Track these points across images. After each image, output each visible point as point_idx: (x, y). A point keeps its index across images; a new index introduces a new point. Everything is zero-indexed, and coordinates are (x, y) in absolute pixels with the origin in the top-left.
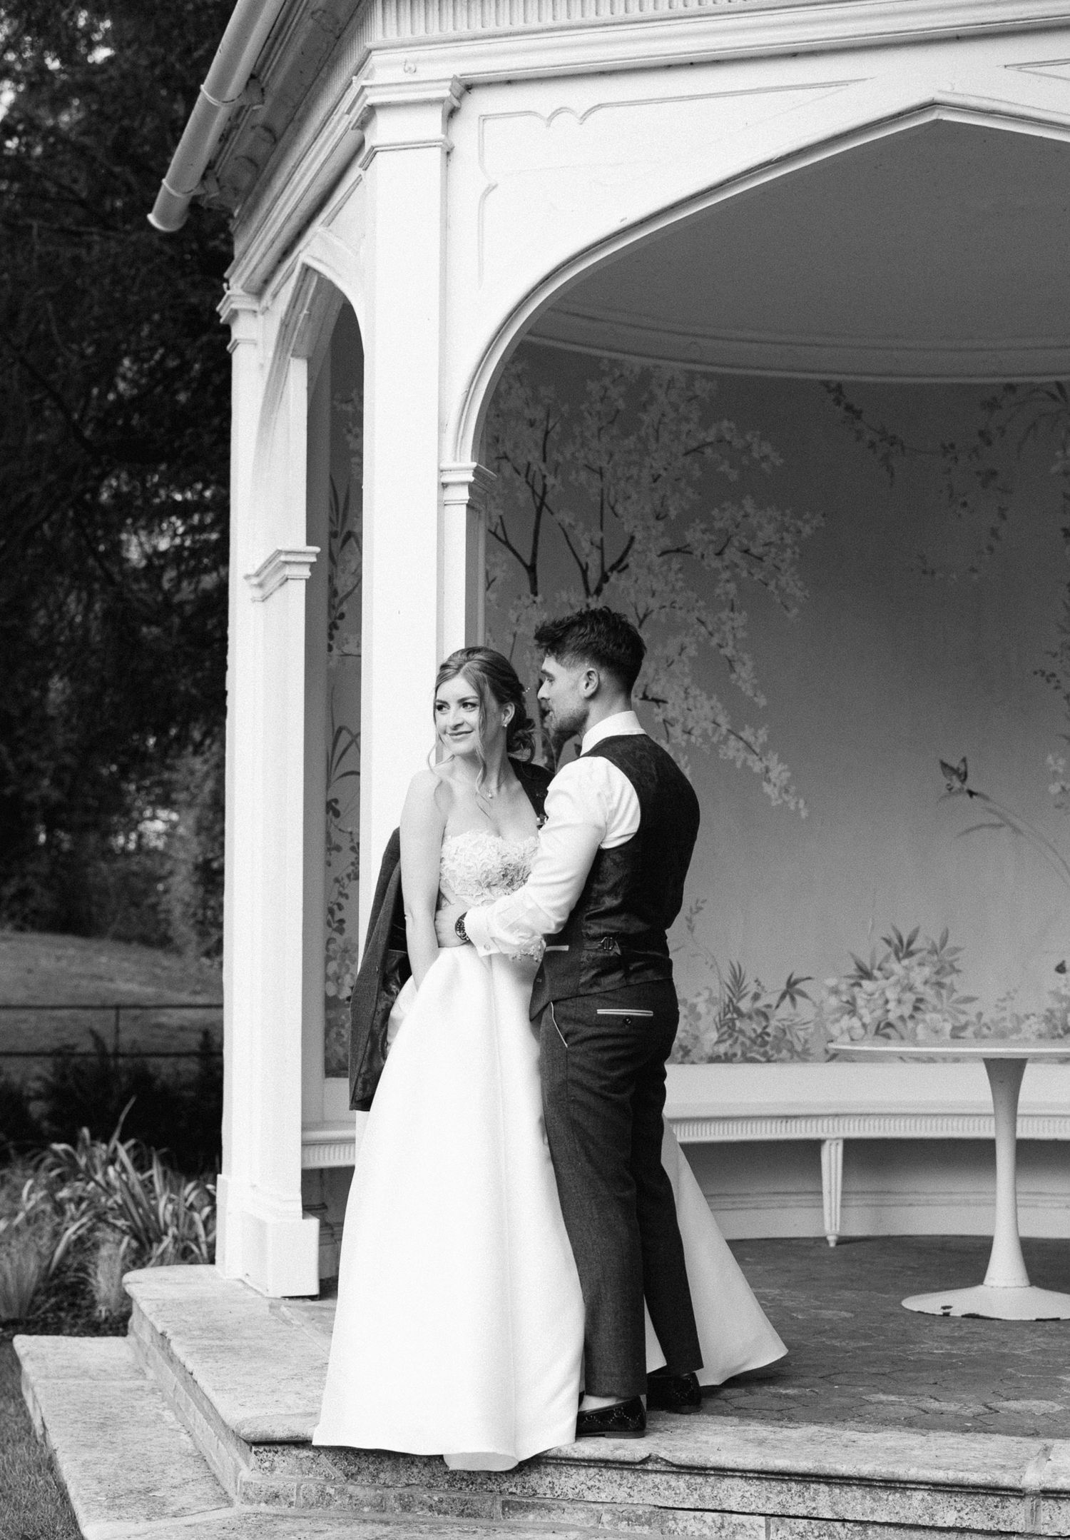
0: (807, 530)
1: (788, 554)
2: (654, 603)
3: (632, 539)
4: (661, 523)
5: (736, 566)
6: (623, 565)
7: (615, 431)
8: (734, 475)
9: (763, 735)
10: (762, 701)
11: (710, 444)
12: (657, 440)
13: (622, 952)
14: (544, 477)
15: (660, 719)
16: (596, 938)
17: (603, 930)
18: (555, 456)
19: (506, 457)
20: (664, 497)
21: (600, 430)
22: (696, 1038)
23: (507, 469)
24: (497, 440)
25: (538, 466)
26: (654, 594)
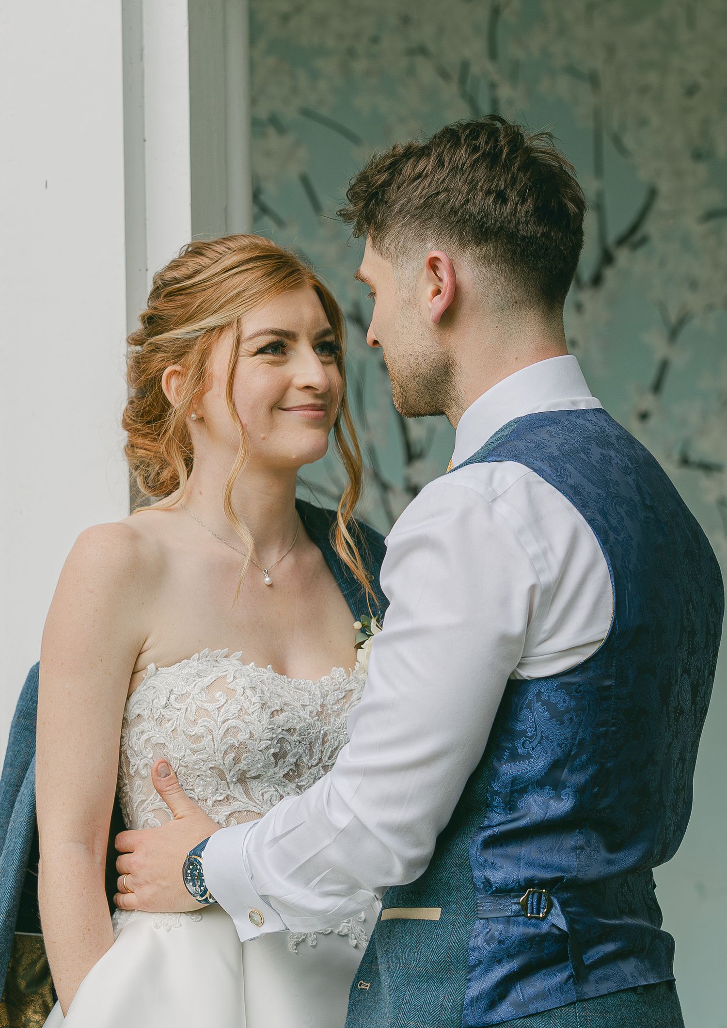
2: (695, 301)
3: (653, 193)
4: (702, 170)
6: (638, 236)
7: (616, 9)
12: (691, 23)
13: (570, 921)
14: (493, 86)
15: (714, 497)
16: (504, 891)
17: (525, 873)
18: (511, 50)
19: (422, 51)
21: (591, 7)
23: (426, 72)
24: (406, 20)
25: (481, 66)
26: (694, 285)
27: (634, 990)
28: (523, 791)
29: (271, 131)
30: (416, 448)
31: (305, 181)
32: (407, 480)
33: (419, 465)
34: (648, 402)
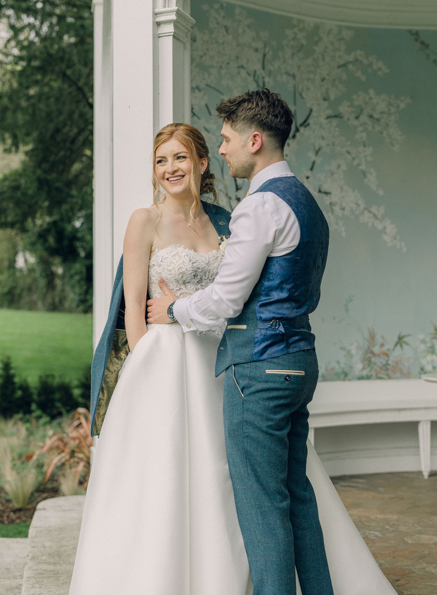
0: (402, 105)
1: (393, 118)
2: (323, 143)
3: (311, 110)
4: (326, 103)
5: (366, 124)
6: (307, 123)
7: (301, 55)
8: (364, 78)
9: (382, 210)
10: (381, 193)
11: (351, 62)
12: (323, 59)
13: (285, 330)
14: (263, 78)
15: (328, 202)
16: (266, 320)
17: (272, 315)
18: (269, 67)
19: (242, 67)
20: (327, 90)
21: (293, 54)
22: (351, 367)
23: (243, 73)
24: (237, 58)
25: (260, 72)
26: (323, 138)
27: (304, 350)
28: (271, 290)
29: (197, 91)
30: (239, 187)
31: (207, 106)
32: (236, 196)
33: (239, 191)
34: (309, 173)
